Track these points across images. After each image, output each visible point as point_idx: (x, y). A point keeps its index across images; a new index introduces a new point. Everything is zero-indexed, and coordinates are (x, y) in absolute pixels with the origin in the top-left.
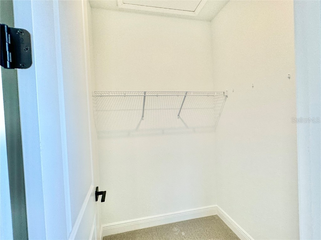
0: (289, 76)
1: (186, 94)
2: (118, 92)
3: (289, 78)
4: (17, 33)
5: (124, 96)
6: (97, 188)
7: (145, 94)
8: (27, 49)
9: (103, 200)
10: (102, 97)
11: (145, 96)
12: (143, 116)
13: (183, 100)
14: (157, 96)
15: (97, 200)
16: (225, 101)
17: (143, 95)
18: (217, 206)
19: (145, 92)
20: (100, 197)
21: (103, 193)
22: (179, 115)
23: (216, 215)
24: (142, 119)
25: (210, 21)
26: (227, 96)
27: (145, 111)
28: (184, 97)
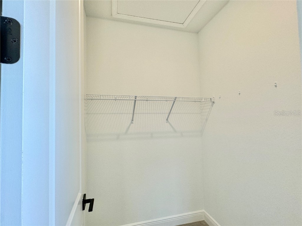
0: (276, 84)
1: (175, 99)
2: (109, 96)
3: (276, 86)
4: (4, 23)
5: (114, 100)
6: (85, 195)
7: (136, 98)
8: (15, 41)
9: (91, 210)
10: (93, 100)
11: (135, 101)
12: (132, 120)
13: (171, 106)
14: (147, 100)
15: (84, 209)
16: (212, 107)
17: (134, 99)
18: (204, 211)
19: (136, 96)
20: (88, 205)
21: (91, 201)
22: (167, 120)
23: (204, 221)
24: (132, 123)
25: (198, 33)
26: (214, 102)
27: (135, 115)
28: (172, 102)
